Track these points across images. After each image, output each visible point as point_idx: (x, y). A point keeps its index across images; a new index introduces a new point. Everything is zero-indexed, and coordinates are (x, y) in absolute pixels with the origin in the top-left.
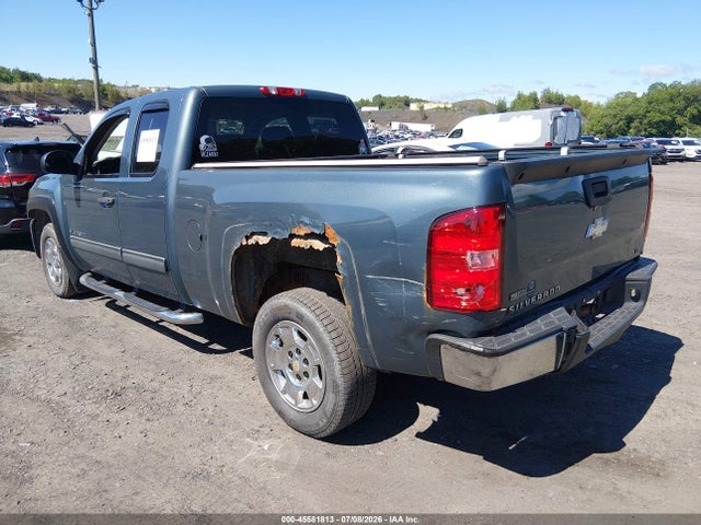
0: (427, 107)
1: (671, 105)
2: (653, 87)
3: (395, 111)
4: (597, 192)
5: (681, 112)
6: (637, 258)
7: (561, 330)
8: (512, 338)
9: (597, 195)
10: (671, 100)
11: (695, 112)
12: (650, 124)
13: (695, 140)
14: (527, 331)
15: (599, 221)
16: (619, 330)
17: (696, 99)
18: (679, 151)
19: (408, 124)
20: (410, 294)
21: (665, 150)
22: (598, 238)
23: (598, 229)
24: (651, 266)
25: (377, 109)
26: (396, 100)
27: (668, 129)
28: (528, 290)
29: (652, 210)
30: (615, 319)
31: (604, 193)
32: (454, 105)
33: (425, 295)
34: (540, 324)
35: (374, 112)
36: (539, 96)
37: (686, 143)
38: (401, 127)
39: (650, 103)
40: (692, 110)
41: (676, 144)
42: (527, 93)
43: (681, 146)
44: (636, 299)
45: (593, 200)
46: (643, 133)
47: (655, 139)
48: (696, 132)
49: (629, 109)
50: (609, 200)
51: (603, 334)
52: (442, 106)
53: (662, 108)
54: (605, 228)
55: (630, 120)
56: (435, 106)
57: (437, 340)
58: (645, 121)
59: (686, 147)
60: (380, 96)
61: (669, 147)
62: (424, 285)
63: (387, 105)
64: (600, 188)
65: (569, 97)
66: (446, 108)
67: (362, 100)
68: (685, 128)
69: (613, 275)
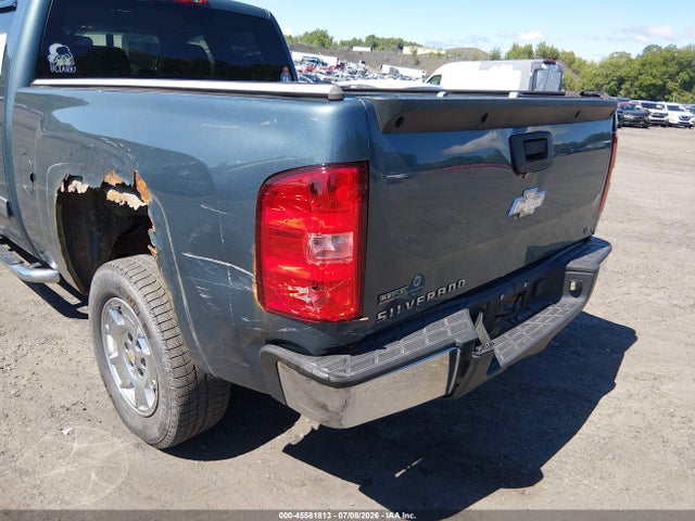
0: (420, 52)
1: (664, 69)
2: (648, 49)
3: (388, 52)
4: (530, 154)
5: (672, 77)
6: (587, 240)
7: (454, 345)
8: (377, 358)
9: (530, 158)
10: (664, 64)
11: (687, 77)
12: (641, 87)
13: (681, 106)
14: (401, 348)
15: (530, 194)
16: (545, 338)
17: (689, 65)
18: (662, 116)
19: (398, 68)
20: (237, 286)
21: (649, 114)
22: (528, 217)
23: (529, 203)
24: (602, 251)
25: (368, 49)
26: (389, 42)
27: (657, 93)
28: (411, 287)
29: (613, 180)
30: (543, 321)
31: (542, 155)
32: (448, 52)
33: (255, 291)
34: (425, 337)
35: (367, 52)
36: (534, 50)
37: (671, 108)
38: (392, 70)
39: (643, 65)
40: (684, 76)
41: (662, 108)
42: (522, 45)
43: (665, 111)
44: (576, 294)
45: (523, 164)
46: (632, 96)
47: (640, 102)
48: (684, 98)
49: (622, 70)
50: (549, 165)
51: (522, 344)
52: (436, 52)
53: (654, 71)
54: (539, 202)
55: (621, 81)
56: (428, 51)
57: (271, 354)
58: (637, 84)
59: (670, 112)
60: (373, 37)
61: (652, 111)
62: (253, 275)
63: (381, 47)
64: (535, 148)
65: (564, 53)
66: (439, 54)
67: (355, 39)
68: (675, 94)
69: (547, 263)
